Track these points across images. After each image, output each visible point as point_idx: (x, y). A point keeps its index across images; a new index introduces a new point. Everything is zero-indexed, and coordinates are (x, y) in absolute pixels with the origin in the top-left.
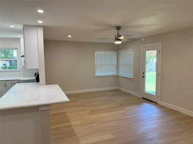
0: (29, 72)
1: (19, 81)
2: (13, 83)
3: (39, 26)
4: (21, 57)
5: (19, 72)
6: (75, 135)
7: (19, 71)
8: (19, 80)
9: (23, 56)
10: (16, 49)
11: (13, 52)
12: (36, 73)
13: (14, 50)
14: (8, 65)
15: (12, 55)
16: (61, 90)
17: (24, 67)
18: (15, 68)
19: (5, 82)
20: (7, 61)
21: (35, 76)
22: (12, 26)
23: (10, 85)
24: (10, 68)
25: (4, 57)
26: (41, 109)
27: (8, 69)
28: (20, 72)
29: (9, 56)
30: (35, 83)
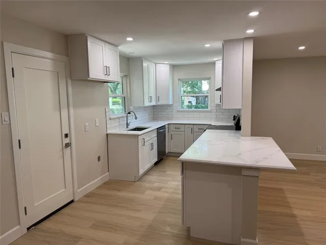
0: (224, 114)
1: (211, 127)
2: (203, 128)
3: (248, 38)
4: (217, 90)
5: (210, 114)
6: (301, 234)
7: (211, 112)
8: (210, 125)
9: (219, 89)
10: (209, 79)
11: (202, 84)
12: (234, 116)
13: (203, 81)
14: (194, 103)
15: (201, 87)
16: (279, 149)
17: (218, 105)
18: (202, 108)
19: (192, 126)
20: (193, 97)
21: (234, 120)
22: (207, 45)
23: (197, 130)
24: (196, 107)
25: (190, 92)
26: (244, 173)
27: (193, 109)
28: (212, 114)
29: (197, 90)
30: (234, 131)
